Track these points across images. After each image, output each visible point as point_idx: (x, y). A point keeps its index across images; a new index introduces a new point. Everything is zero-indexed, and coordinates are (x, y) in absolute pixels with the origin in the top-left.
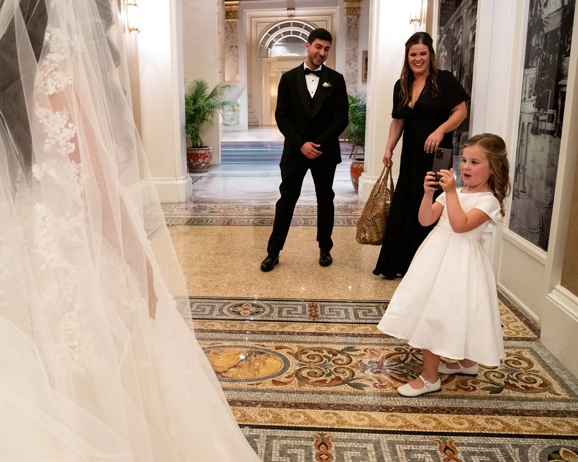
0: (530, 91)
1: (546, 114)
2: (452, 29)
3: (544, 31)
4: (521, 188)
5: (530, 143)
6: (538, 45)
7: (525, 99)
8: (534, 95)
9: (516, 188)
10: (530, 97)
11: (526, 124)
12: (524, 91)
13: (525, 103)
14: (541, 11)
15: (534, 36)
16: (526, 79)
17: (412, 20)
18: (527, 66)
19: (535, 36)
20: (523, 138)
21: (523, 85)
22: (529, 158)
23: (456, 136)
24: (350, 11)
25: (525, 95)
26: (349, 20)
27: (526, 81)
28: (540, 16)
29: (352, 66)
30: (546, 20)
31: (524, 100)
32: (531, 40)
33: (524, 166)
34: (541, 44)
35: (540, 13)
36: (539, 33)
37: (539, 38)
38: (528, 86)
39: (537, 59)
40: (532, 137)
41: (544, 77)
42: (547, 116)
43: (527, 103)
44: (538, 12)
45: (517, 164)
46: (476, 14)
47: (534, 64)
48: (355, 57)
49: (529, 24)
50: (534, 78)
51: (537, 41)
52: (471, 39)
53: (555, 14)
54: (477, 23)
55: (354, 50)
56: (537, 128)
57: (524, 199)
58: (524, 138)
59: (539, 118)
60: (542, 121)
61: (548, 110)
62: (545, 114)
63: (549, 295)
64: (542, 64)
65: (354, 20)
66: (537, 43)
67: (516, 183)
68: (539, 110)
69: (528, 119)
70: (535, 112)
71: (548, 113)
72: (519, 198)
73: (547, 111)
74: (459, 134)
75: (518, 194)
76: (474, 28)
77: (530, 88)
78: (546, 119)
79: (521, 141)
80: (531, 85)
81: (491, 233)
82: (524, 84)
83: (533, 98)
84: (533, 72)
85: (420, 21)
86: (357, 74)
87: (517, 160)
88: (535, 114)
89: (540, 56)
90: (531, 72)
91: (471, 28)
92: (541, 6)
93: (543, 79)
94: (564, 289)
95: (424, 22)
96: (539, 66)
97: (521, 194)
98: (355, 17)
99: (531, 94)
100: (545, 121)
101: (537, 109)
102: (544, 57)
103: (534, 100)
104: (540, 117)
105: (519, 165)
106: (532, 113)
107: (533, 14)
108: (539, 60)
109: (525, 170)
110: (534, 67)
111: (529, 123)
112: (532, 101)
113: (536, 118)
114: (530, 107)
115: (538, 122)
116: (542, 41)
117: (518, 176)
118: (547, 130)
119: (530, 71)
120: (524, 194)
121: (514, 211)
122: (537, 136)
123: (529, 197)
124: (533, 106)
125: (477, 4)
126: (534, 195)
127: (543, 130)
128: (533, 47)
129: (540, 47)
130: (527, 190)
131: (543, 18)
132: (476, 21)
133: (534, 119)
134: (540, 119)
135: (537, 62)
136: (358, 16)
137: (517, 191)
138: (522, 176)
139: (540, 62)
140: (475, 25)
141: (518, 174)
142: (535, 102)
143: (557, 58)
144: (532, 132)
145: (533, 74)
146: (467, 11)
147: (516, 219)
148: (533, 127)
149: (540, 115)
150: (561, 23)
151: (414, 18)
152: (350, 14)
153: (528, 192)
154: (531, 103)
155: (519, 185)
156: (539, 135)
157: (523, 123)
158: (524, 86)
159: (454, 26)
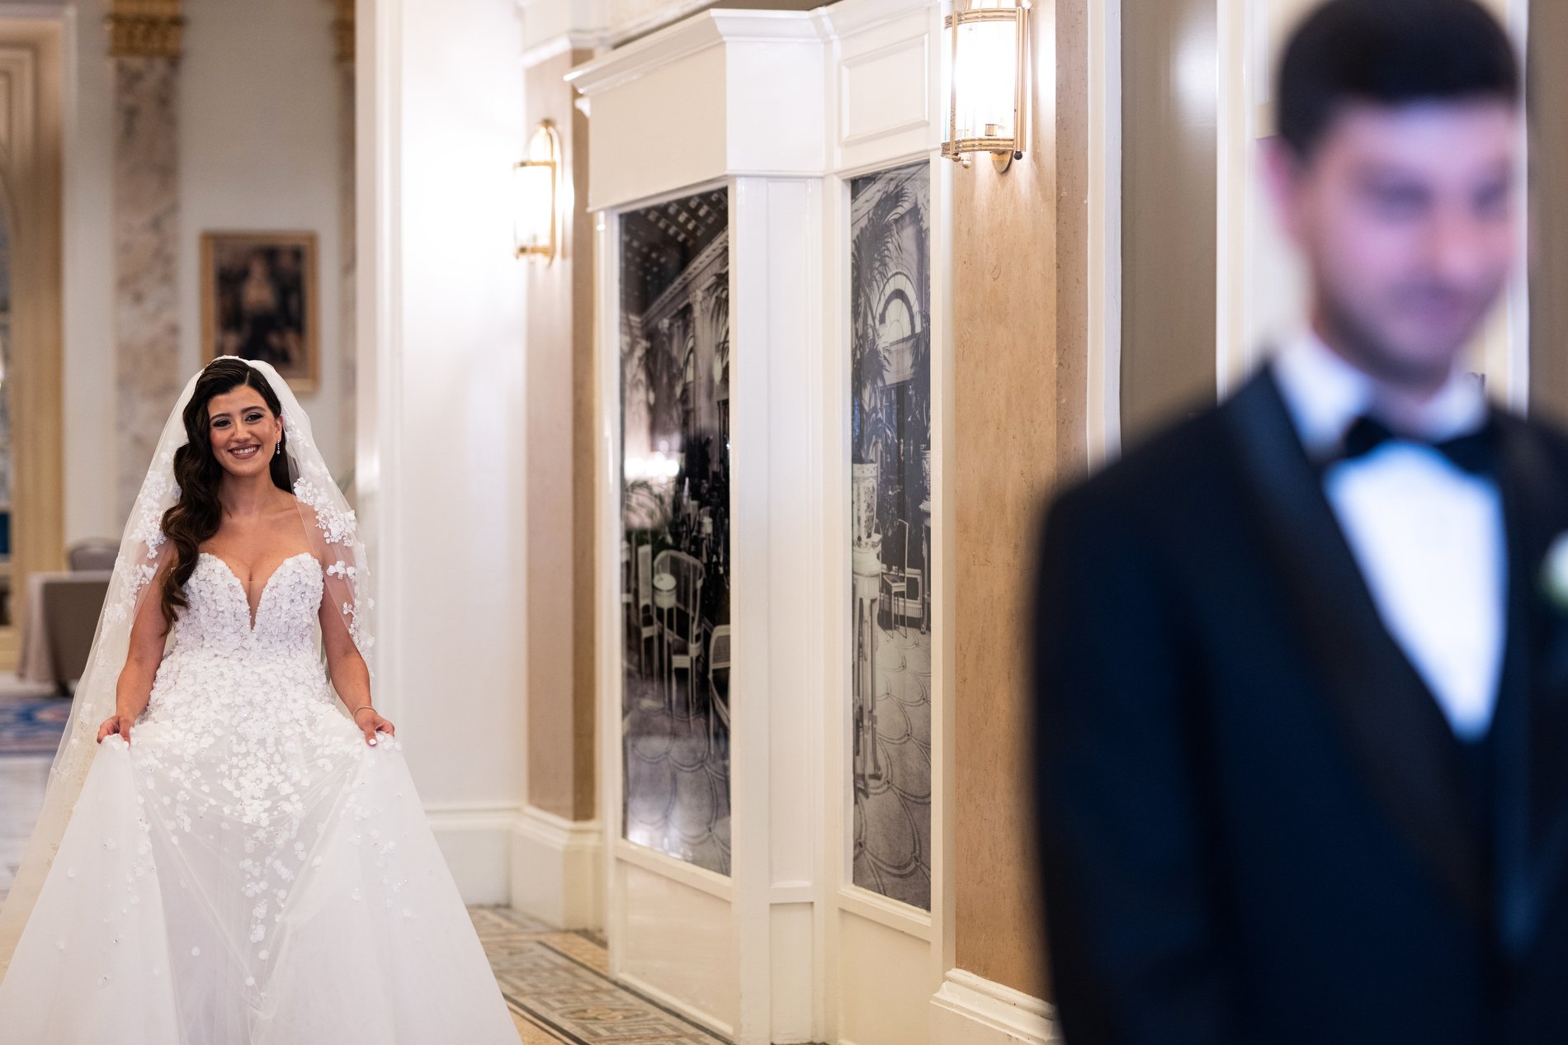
0: (870, 519)
1: (904, 578)
2: (666, 331)
3: (884, 381)
4: (870, 770)
5: (879, 648)
6: (875, 410)
7: (859, 539)
8: (877, 531)
9: (859, 771)
10: (869, 536)
11: (867, 603)
12: (856, 520)
13: (861, 550)
14: (874, 329)
15: (865, 387)
16: (859, 488)
17: (523, 250)
18: (857, 459)
19: (869, 387)
20: (863, 639)
21: (853, 503)
22: (880, 690)
23: (698, 638)
24: (130, 35)
25: (859, 530)
26: (128, 80)
27: (859, 495)
28: (874, 341)
29: (150, 305)
30: (887, 355)
31: (857, 542)
32: (861, 394)
33: (871, 712)
34: (881, 410)
35: (874, 336)
36: (874, 383)
37: (875, 393)
38: (864, 506)
39: (876, 442)
40: (881, 634)
41: (893, 491)
42: (905, 584)
43: (866, 550)
44: (870, 331)
45: (857, 706)
46: (727, 314)
47: (872, 457)
48: (163, 260)
49: (854, 355)
50: (873, 488)
51: (873, 400)
52: (718, 376)
53: (900, 346)
54: (731, 337)
55: (156, 225)
56: (889, 613)
57: (879, 794)
58: (866, 638)
59: (891, 587)
60: (897, 594)
61: (908, 570)
62: (902, 579)
63: (937, 995)
64: (886, 458)
65: (151, 82)
66: (873, 404)
67: (858, 757)
68: (890, 569)
69: (870, 590)
70: (883, 574)
71: (907, 575)
72: (867, 796)
73: (904, 572)
74: (705, 631)
75: (866, 785)
76: (723, 348)
77: (868, 514)
78: (905, 589)
79: (861, 646)
80: (869, 506)
81: (812, 903)
82: (855, 500)
83: (876, 537)
84: (870, 473)
85: (549, 252)
86: (174, 350)
87: (856, 697)
88: (883, 579)
89: (880, 436)
90: (868, 474)
91: (718, 346)
92: (874, 318)
93: (890, 493)
94: (963, 971)
95: (564, 256)
96: (882, 462)
97: (872, 783)
98: (160, 66)
99: (870, 529)
100: (901, 594)
101: (885, 566)
102: (889, 442)
103: (878, 542)
104: (893, 585)
105: (861, 708)
106: (877, 575)
107: (860, 332)
108: (880, 446)
109: (873, 720)
110: (872, 462)
111: (873, 601)
112: (874, 546)
113: (885, 588)
114: (872, 562)
115: (890, 599)
116: (881, 402)
117: (861, 738)
118: (908, 617)
119: (865, 471)
120: (877, 781)
121: (861, 832)
122: (889, 632)
123: (889, 788)
124: (878, 557)
125: (727, 289)
126: (897, 782)
127: (901, 616)
128: (867, 414)
129: (880, 415)
130: (883, 771)
131: (880, 348)
132: (727, 332)
133: (881, 591)
134: (894, 590)
135: (874, 452)
136: (174, 60)
137: (863, 776)
138: (868, 737)
139: (881, 452)
140: (726, 341)
141: (861, 733)
142: (879, 548)
143: (912, 448)
144: (881, 623)
145: (871, 479)
146: (704, 298)
147: (866, 852)
148: (881, 610)
149: (894, 581)
150: (913, 371)
151: (529, 244)
152: (133, 51)
153: (884, 775)
154: (872, 549)
155: (864, 761)
156: (895, 628)
157: (861, 600)
158: (855, 506)
159: (671, 325)
